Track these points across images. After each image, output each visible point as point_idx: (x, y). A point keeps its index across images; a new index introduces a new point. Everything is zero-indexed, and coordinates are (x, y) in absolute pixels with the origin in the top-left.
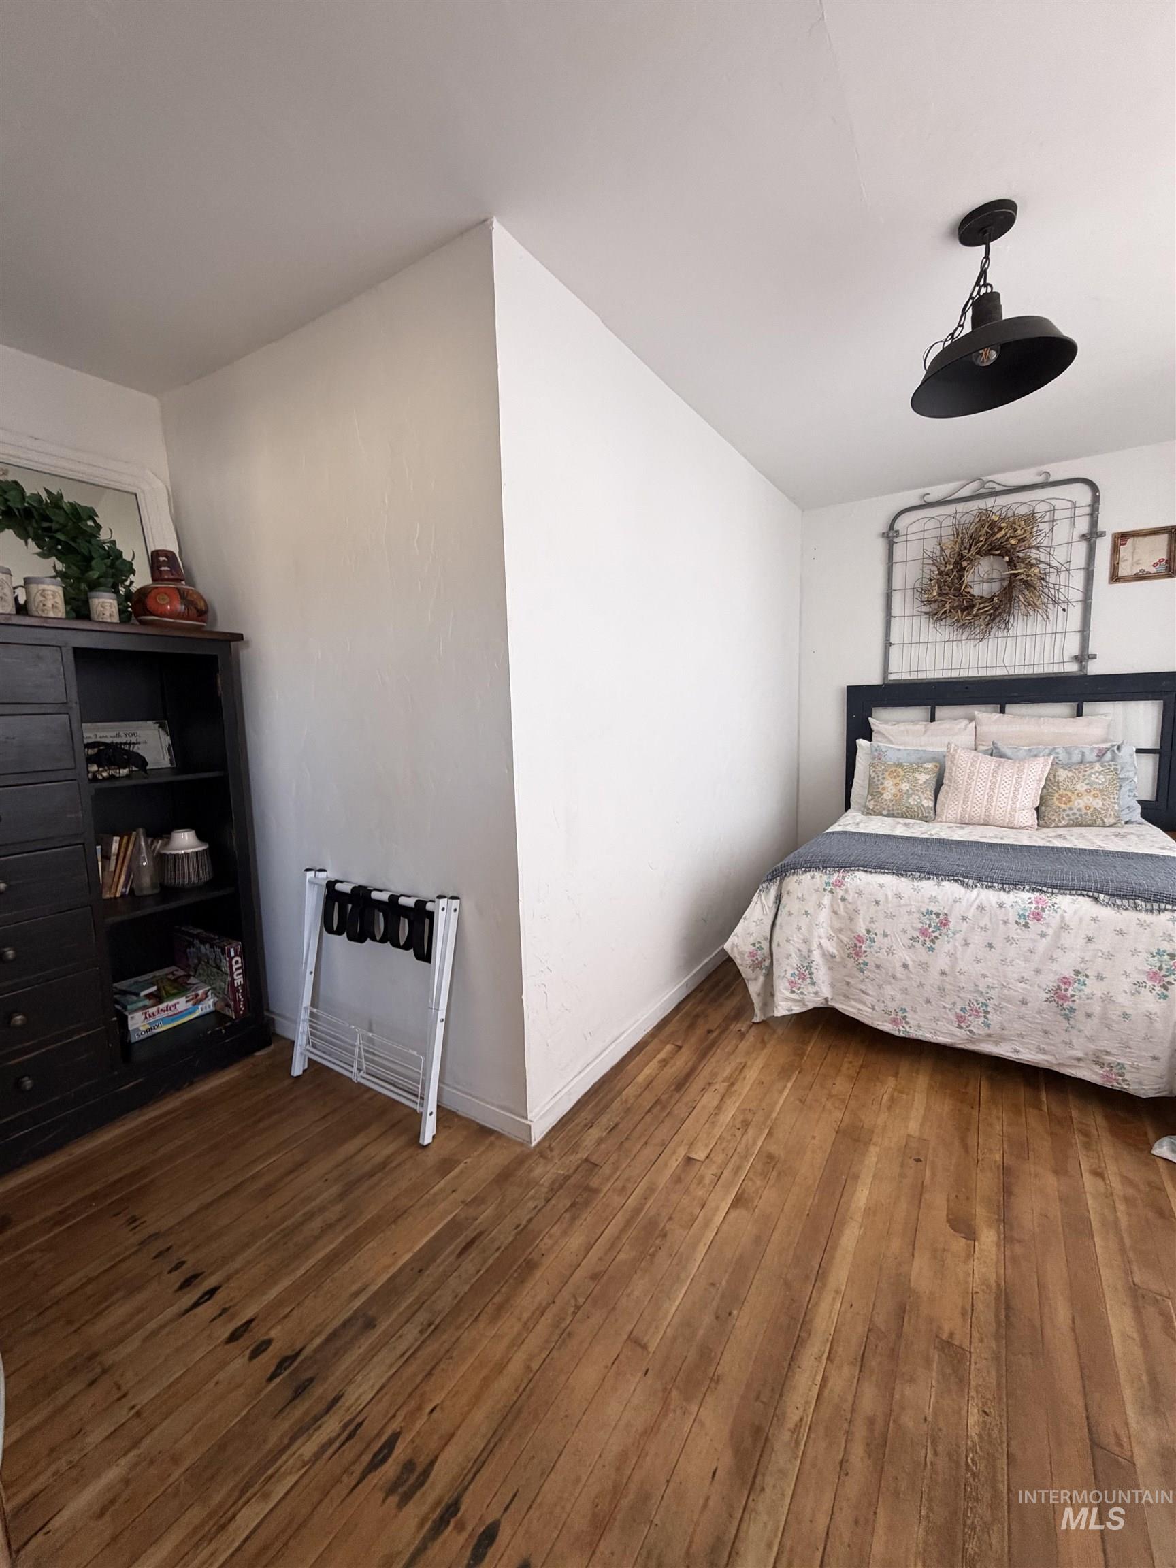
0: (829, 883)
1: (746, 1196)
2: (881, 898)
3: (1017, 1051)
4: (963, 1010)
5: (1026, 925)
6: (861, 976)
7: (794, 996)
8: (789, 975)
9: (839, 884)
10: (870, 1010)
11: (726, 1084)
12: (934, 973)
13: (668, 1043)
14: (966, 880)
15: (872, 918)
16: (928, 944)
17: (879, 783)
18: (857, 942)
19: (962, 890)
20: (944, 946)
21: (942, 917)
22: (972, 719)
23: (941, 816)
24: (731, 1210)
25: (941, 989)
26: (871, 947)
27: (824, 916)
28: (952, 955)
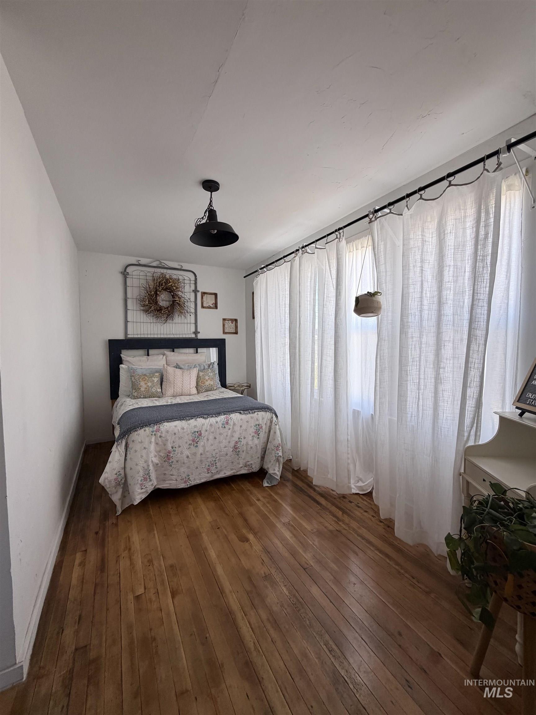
0: (153, 431)
1: (174, 590)
2: (176, 431)
3: (225, 473)
4: (209, 466)
5: (225, 427)
6: (170, 468)
7: (143, 491)
8: (139, 482)
9: (158, 430)
10: (175, 482)
11: (126, 552)
12: (198, 455)
13: (76, 553)
14: (204, 416)
15: (173, 441)
16: (195, 445)
17: (138, 384)
18: (168, 454)
19: (204, 420)
20: (201, 444)
21: (199, 432)
22: (164, 355)
23: (165, 395)
24: (174, 601)
25: (201, 461)
26: (174, 454)
27: (152, 447)
28: (204, 446)
